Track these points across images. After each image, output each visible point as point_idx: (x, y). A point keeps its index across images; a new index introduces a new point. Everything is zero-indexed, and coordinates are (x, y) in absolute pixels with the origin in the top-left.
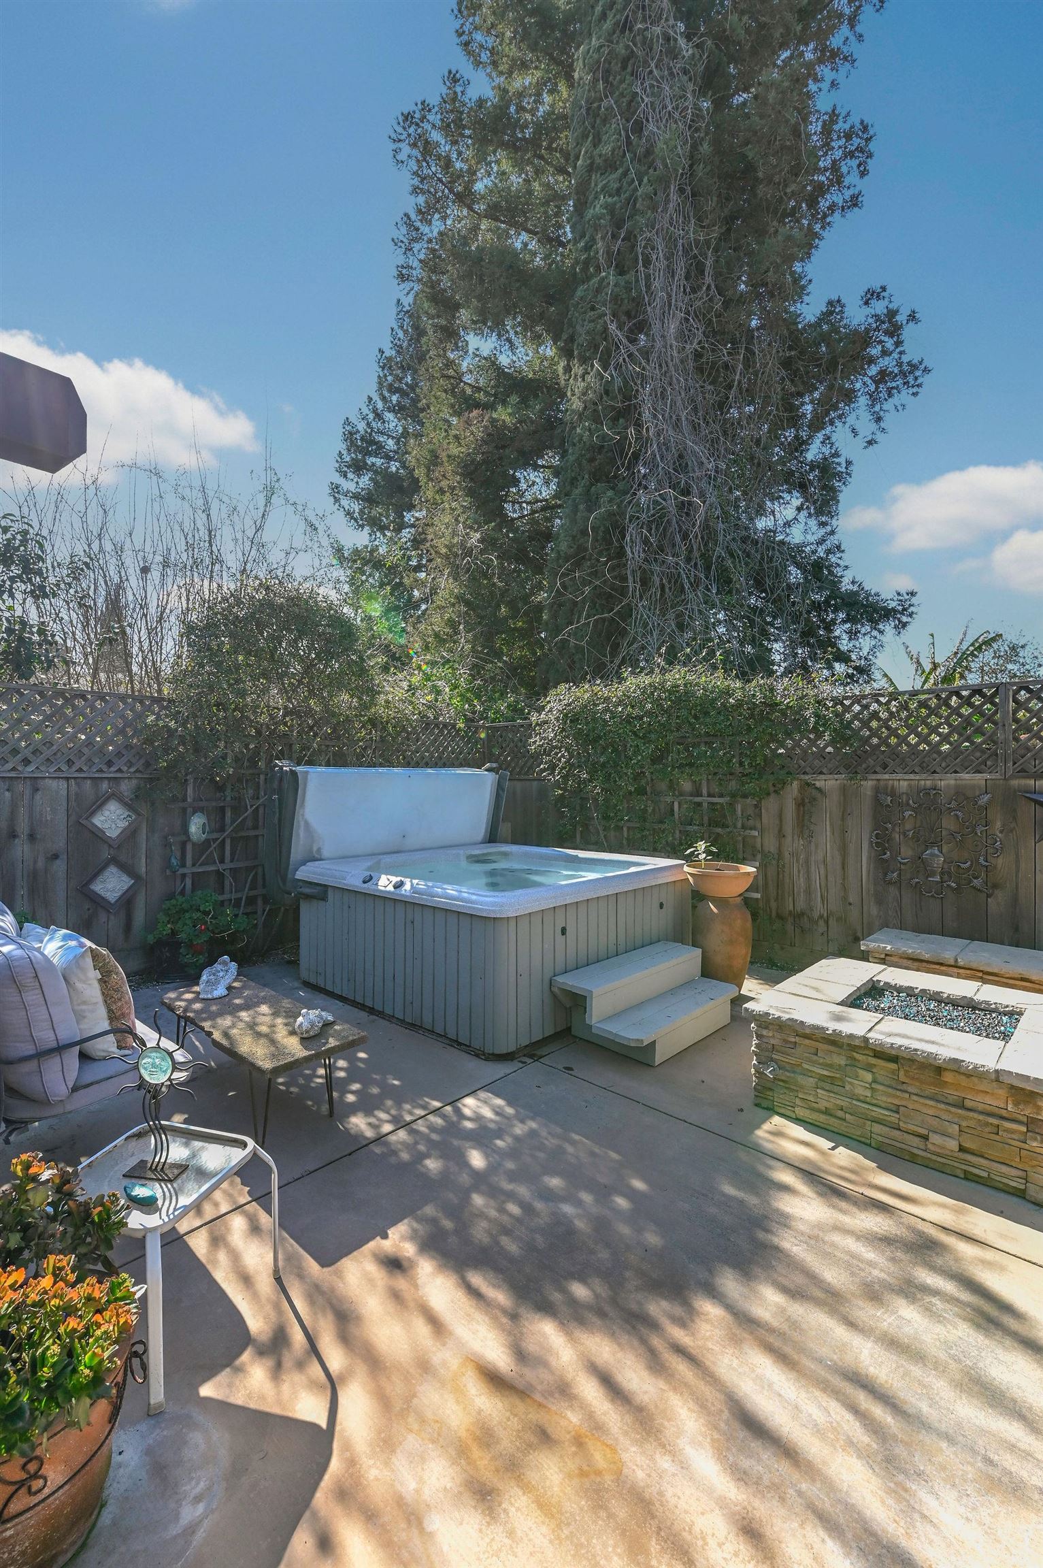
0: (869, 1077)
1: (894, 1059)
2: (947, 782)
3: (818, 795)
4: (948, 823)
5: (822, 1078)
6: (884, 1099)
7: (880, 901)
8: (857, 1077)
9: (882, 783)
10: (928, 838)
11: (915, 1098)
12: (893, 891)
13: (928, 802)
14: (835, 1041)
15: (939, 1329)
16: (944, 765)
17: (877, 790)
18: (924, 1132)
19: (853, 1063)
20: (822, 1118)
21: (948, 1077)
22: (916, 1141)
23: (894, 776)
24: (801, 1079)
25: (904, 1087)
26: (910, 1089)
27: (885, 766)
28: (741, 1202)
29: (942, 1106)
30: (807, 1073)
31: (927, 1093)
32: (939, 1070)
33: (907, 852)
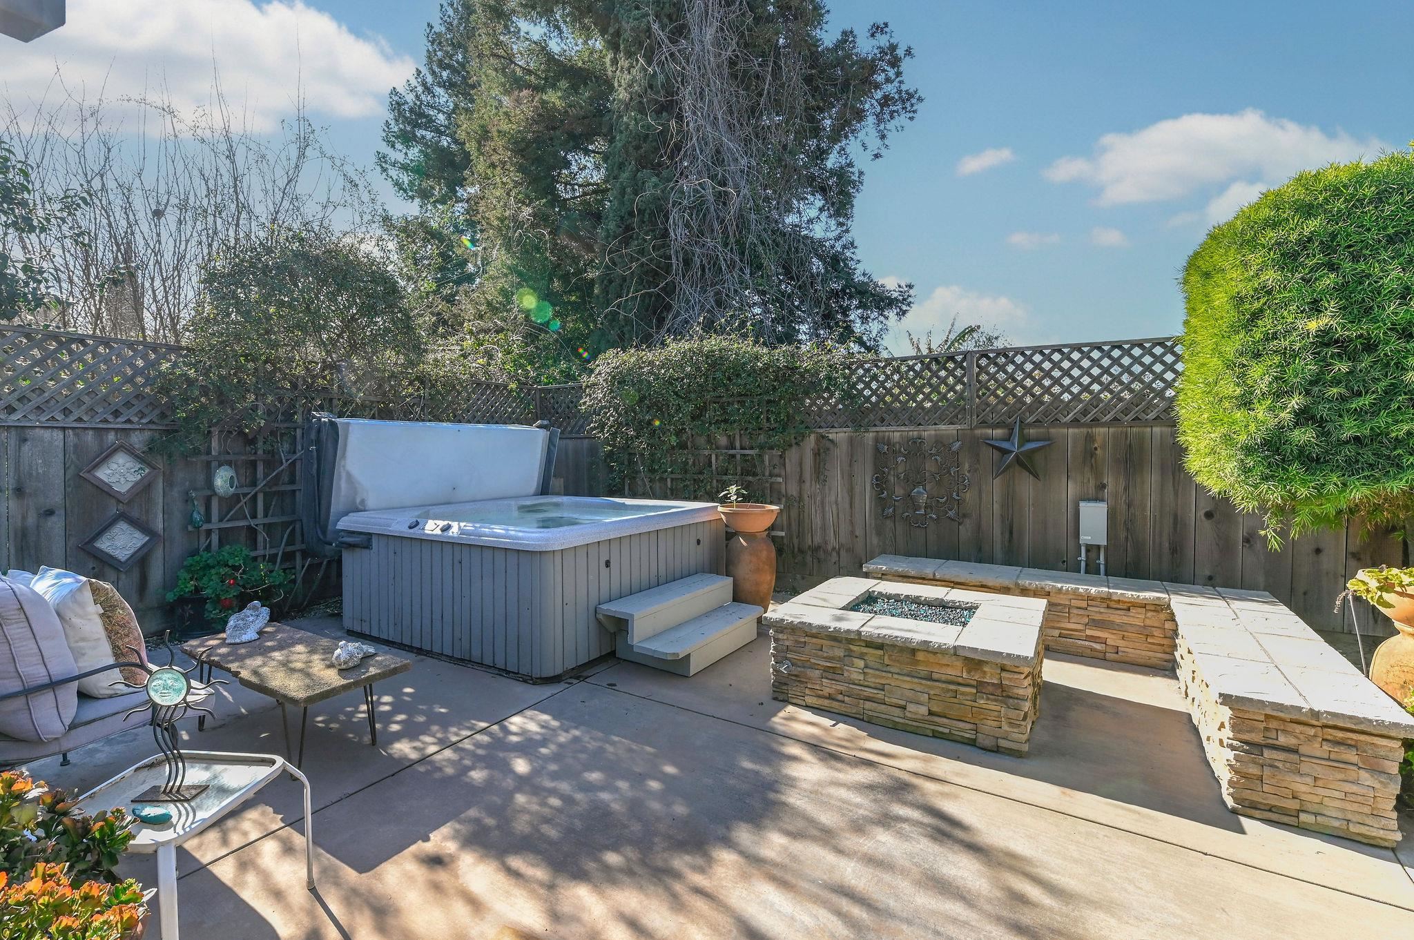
0: (861, 663)
1: (880, 647)
2: (929, 432)
3: (831, 446)
4: (930, 466)
5: (826, 669)
6: (873, 680)
7: (879, 534)
8: (852, 665)
9: (880, 434)
10: (915, 479)
11: (896, 676)
12: (889, 523)
13: (915, 448)
14: (836, 637)
15: (907, 846)
16: (927, 418)
17: (876, 440)
18: (903, 703)
19: (850, 654)
20: (826, 702)
21: (920, 656)
22: (897, 712)
23: (890, 428)
24: (810, 673)
25: (888, 669)
26: (892, 670)
27: (882, 420)
28: (757, 773)
29: (916, 680)
30: (814, 667)
31: (905, 671)
32: (913, 651)
33: (899, 491)
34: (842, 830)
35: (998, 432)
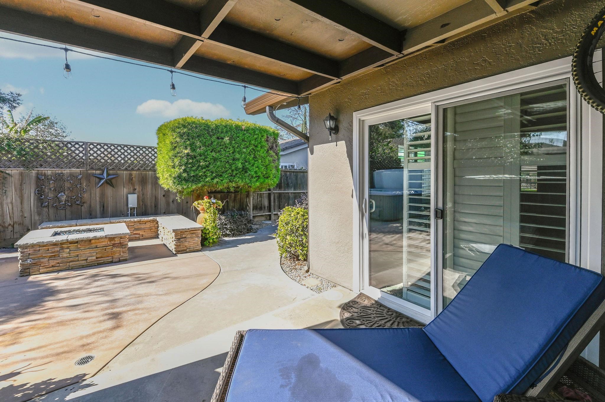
0: (68, 250)
1: (77, 242)
2: (67, 171)
3: (8, 176)
4: (67, 185)
5: (51, 257)
6: (73, 254)
7: (39, 214)
8: (64, 252)
9: (40, 171)
10: (59, 189)
11: (83, 250)
12: (45, 209)
13: (59, 178)
14: (55, 244)
16: (65, 166)
17: (38, 174)
18: (85, 258)
19: (62, 248)
20: (51, 269)
21: (93, 241)
22: (85, 262)
23: (46, 169)
24: (42, 260)
25: (80, 249)
26: (81, 249)
27: (41, 165)
28: (38, 290)
29: (92, 249)
30: (44, 257)
31: (87, 248)
32: (90, 240)
33: (51, 195)
34: (84, 286)
35: (98, 172)
